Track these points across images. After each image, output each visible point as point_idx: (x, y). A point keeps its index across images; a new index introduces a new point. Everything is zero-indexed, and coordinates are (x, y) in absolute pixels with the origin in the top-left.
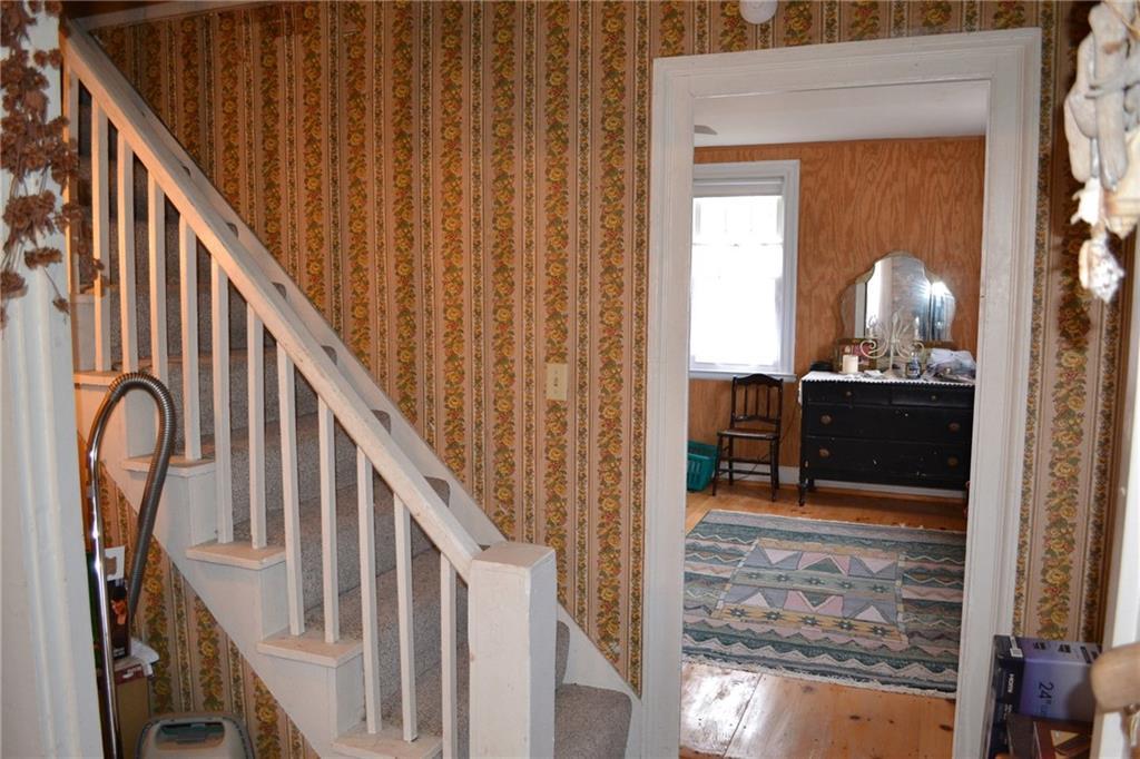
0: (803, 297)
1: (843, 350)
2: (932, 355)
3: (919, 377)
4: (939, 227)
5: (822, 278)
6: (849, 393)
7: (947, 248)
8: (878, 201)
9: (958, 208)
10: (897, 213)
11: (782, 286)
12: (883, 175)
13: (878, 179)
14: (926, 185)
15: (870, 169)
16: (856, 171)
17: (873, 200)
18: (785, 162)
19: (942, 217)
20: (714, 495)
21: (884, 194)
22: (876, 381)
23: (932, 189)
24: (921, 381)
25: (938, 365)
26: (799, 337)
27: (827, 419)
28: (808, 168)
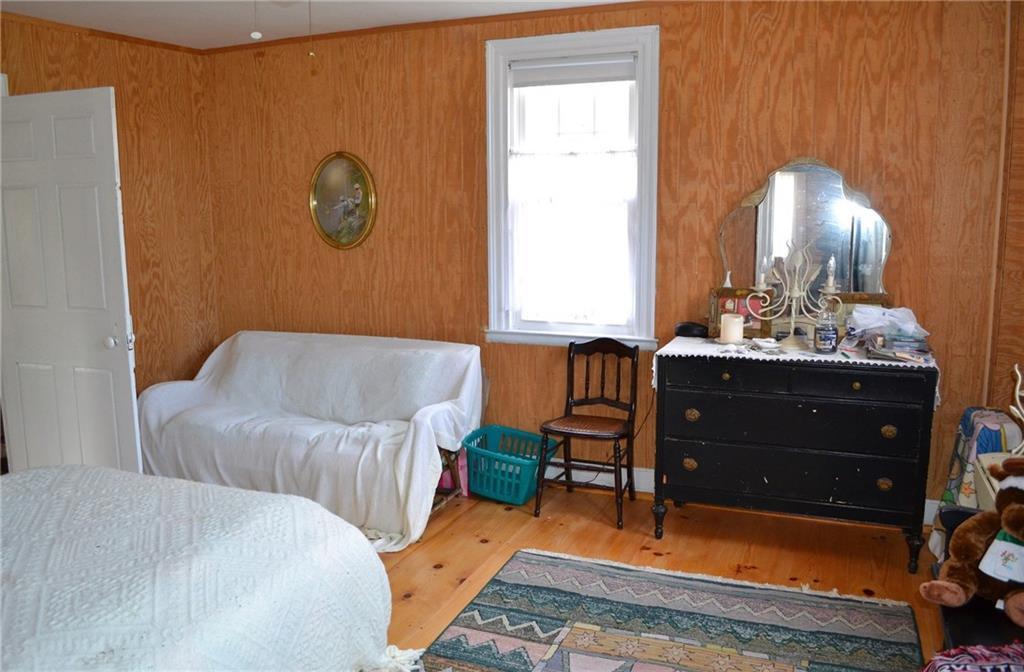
0: (666, 227)
1: (723, 306)
2: (854, 313)
3: (834, 350)
4: (865, 118)
5: (693, 199)
6: (727, 376)
7: (878, 152)
8: (774, 82)
9: (895, 90)
10: (803, 99)
11: (636, 211)
12: (781, 44)
13: (774, 49)
14: (846, 57)
15: (762, 35)
16: (742, 39)
17: (767, 81)
18: (642, 29)
19: (869, 104)
20: (537, 515)
21: (782, 73)
22: (768, 358)
23: (855, 62)
24: (837, 358)
25: (864, 331)
26: (661, 286)
27: (693, 414)
28: (671, 36)
